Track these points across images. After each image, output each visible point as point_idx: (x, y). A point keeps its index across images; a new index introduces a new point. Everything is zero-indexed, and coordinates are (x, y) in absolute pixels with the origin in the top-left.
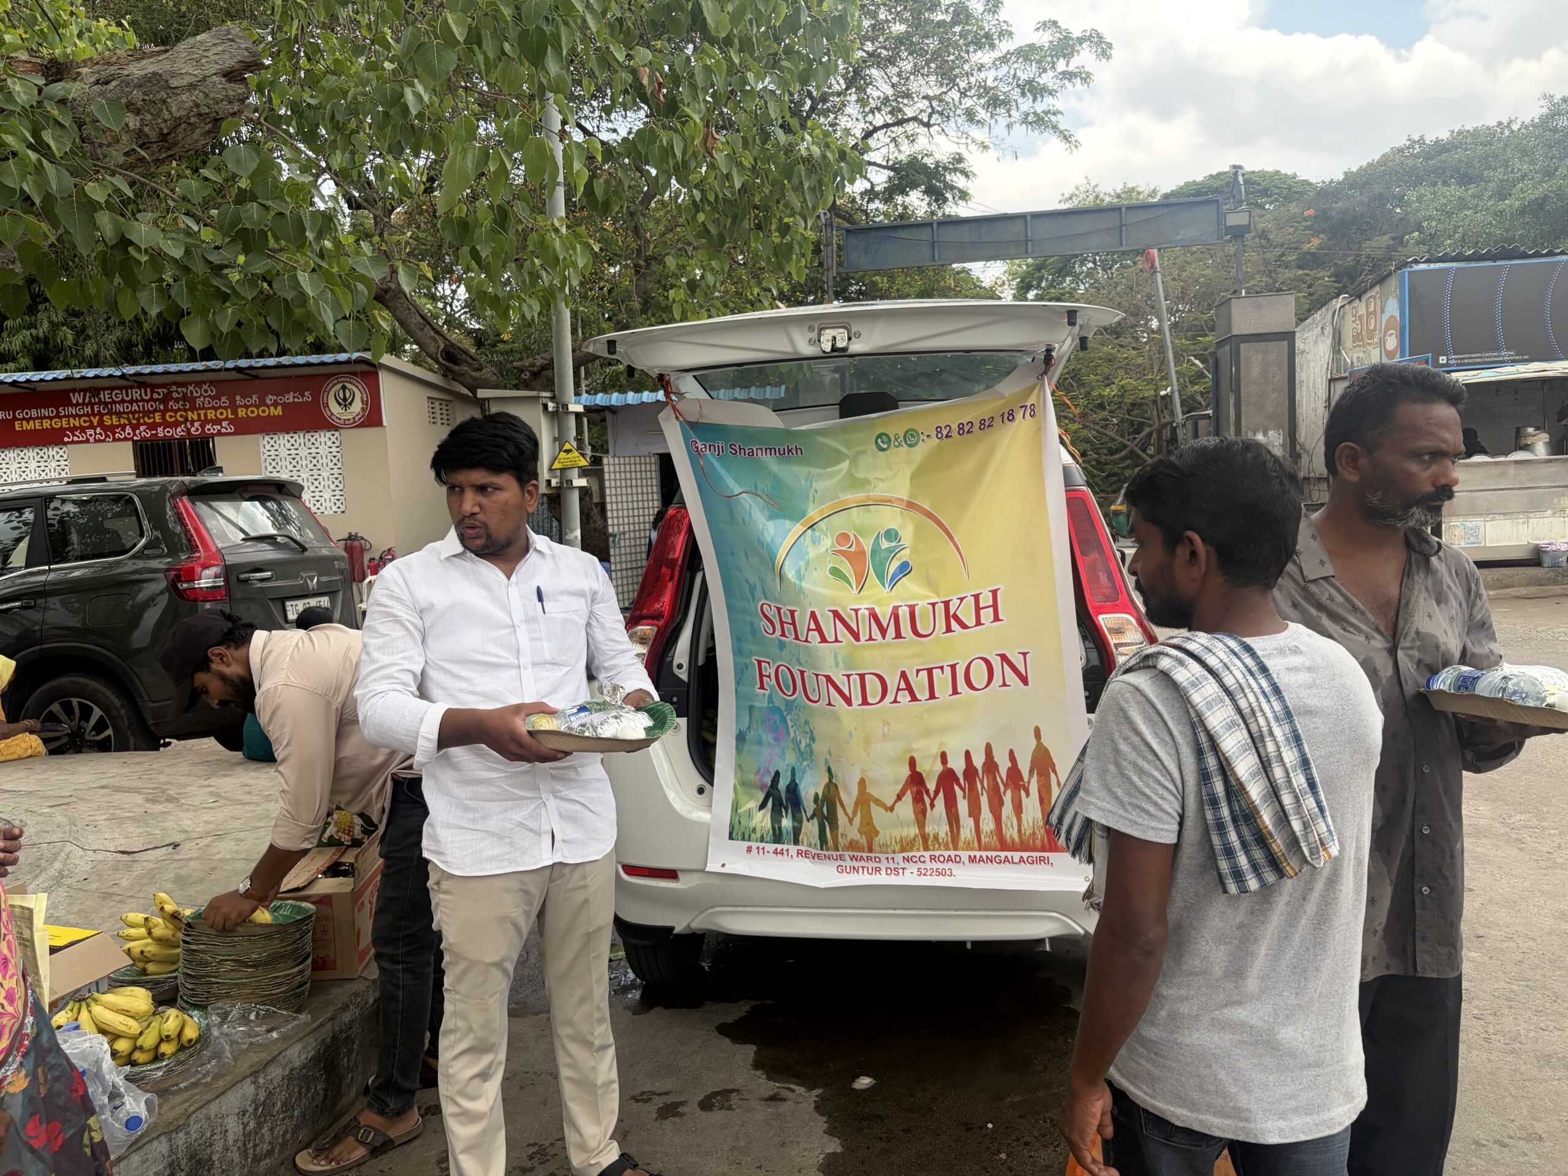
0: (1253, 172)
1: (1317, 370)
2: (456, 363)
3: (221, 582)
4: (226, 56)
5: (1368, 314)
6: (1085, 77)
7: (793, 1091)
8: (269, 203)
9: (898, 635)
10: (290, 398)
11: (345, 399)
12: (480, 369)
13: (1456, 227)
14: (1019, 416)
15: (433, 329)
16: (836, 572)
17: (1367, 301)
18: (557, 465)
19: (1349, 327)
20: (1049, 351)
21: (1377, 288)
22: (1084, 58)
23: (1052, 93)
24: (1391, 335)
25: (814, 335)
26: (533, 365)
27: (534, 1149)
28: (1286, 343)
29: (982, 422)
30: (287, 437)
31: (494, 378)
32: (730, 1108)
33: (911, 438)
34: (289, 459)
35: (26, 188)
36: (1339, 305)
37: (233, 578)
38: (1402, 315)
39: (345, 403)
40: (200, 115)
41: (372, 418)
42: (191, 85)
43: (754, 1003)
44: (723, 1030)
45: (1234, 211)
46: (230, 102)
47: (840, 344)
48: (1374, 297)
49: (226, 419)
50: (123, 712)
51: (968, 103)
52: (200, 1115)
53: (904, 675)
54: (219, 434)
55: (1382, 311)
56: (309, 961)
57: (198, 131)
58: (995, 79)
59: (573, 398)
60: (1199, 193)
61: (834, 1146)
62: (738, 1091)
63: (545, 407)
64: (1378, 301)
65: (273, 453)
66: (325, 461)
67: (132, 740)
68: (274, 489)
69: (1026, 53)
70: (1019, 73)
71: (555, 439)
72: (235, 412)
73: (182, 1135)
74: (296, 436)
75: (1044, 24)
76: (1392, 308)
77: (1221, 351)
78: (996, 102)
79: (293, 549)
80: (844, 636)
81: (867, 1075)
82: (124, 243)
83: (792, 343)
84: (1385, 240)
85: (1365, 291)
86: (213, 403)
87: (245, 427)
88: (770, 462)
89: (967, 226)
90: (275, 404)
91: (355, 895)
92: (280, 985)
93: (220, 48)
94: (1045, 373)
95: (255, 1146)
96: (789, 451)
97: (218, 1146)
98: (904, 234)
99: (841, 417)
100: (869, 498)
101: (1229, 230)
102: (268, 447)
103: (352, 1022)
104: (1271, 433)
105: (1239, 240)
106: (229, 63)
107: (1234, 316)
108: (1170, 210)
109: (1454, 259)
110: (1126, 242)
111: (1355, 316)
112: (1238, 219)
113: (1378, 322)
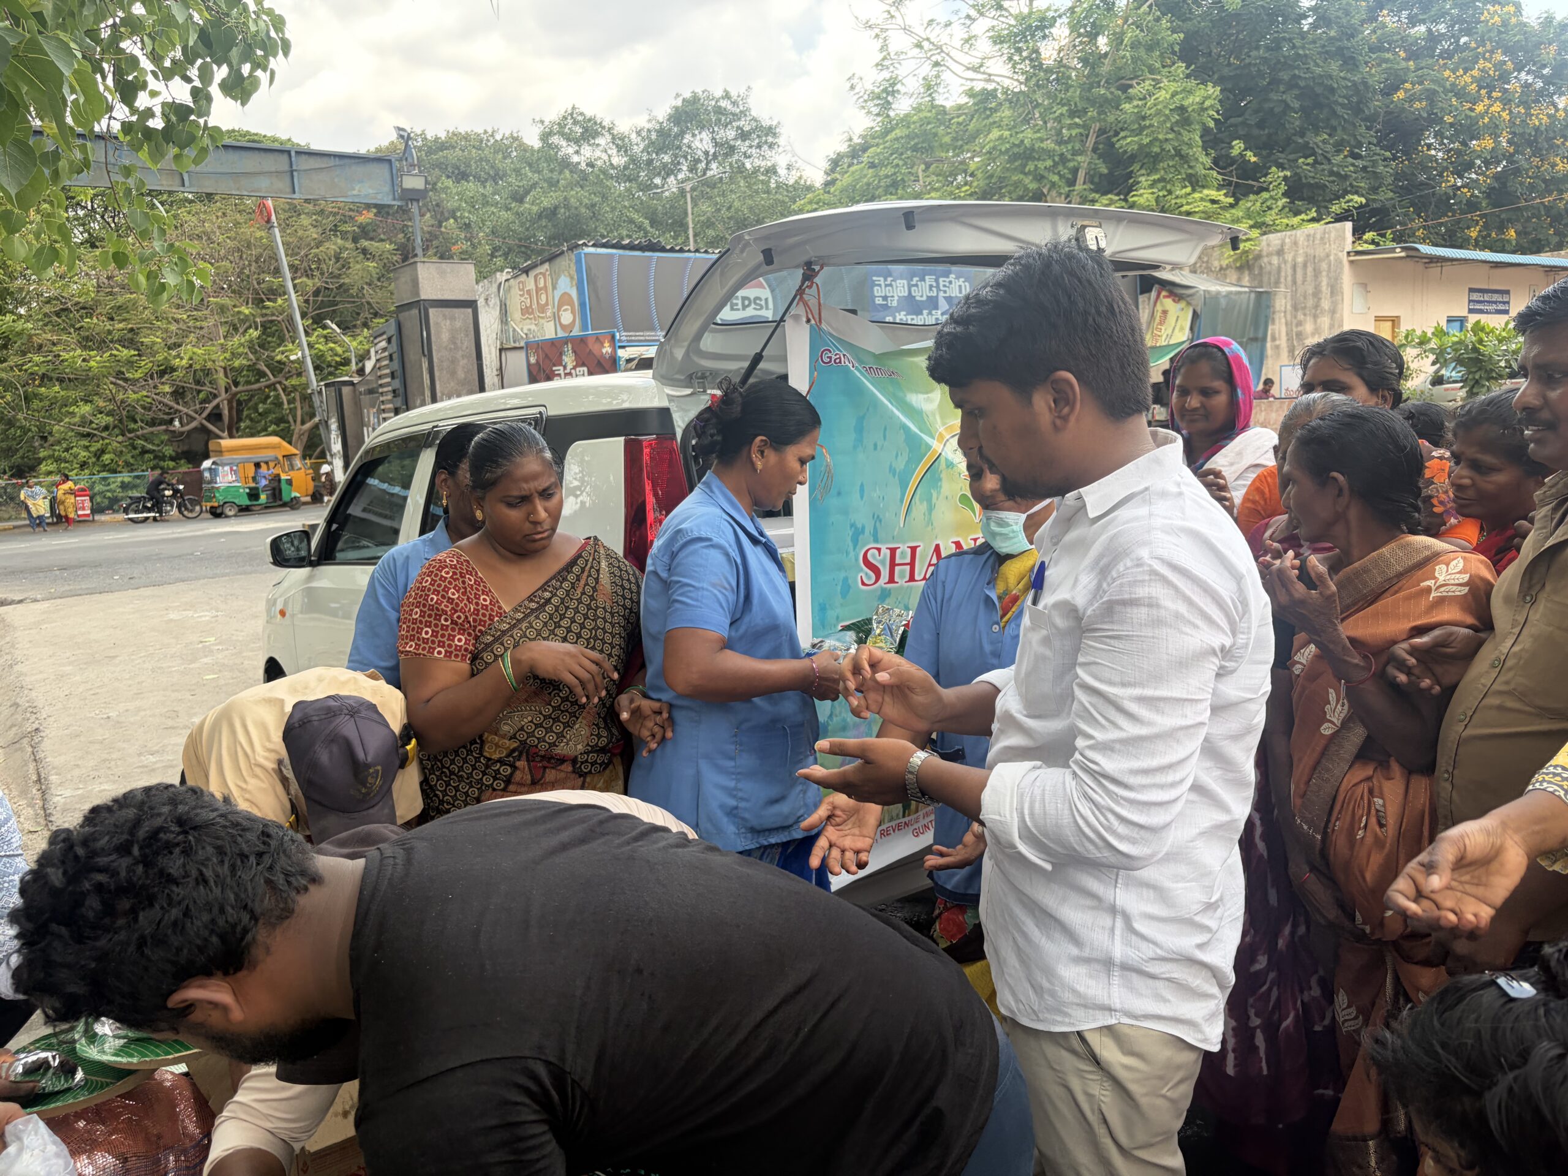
5: (538, 290)
19: (516, 302)
21: (546, 266)
24: (565, 310)
38: (580, 292)
45: (408, 174)
48: (544, 275)
55: (554, 288)
64: (549, 278)
76: (566, 285)
77: (403, 316)
85: (533, 267)
101: (406, 192)
105: (415, 204)
107: (420, 280)
108: (342, 162)
109: (613, 246)
110: (300, 188)
111: (523, 290)
112: (414, 182)
113: (550, 299)
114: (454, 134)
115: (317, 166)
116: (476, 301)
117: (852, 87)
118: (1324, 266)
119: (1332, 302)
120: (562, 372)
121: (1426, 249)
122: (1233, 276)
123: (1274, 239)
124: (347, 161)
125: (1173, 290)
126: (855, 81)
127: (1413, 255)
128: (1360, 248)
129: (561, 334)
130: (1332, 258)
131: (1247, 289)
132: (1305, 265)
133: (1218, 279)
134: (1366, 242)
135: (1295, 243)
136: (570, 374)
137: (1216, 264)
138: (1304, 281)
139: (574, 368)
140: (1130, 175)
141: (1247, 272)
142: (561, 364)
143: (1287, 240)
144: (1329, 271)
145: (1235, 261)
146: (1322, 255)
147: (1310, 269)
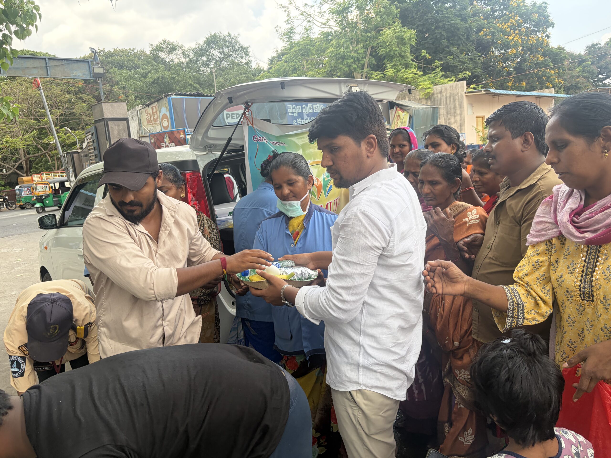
5: (153, 113)
17: (152, 108)
19: (144, 118)
21: (156, 103)
24: (165, 121)
36: (139, 109)
38: (170, 114)
45: (96, 67)
48: (155, 107)
55: (160, 112)
64: (158, 108)
76: (164, 111)
77: (97, 125)
83: (341, 91)
85: (151, 104)
101: (95, 74)
107: (104, 110)
108: (68, 62)
109: (183, 95)
110: (50, 74)
111: (147, 113)
112: (99, 70)
113: (158, 116)
114: (117, 50)
115: (57, 64)
116: (128, 118)
117: (277, 31)
118: (457, 97)
119: (460, 111)
120: (164, 145)
121: (493, 91)
122: (424, 102)
123: (438, 87)
124: (70, 62)
125: (402, 107)
126: (278, 28)
127: (488, 93)
128: (469, 91)
129: (163, 130)
130: (459, 94)
131: (429, 107)
132: (450, 97)
133: (418, 103)
134: (471, 88)
135: (446, 89)
136: (168, 146)
137: (418, 97)
138: (450, 103)
139: (169, 143)
140: (384, 64)
141: (429, 100)
142: (164, 142)
143: (443, 88)
144: (459, 99)
145: (425, 96)
146: (456, 93)
147: (452, 99)
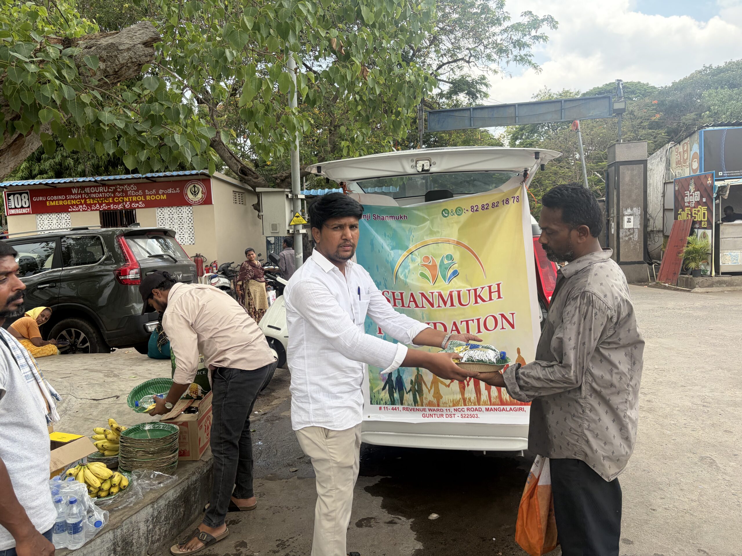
0: (627, 83)
1: (658, 178)
2: (246, 175)
3: (138, 276)
4: (144, 35)
5: (684, 151)
6: (545, 38)
7: (400, 519)
8: (164, 103)
9: (452, 305)
10: (170, 191)
11: (195, 192)
12: (257, 178)
13: (728, 109)
14: (511, 201)
15: (236, 159)
16: (423, 275)
17: (683, 145)
18: (292, 223)
19: (674, 159)
20: (526, 171)
21: (688, 139)
22: (545, 29)
23: (528, 46)
24: (695, 161)
25: (414, 164)
26: (282, 176)
27: (280, 542)
28: (642, 165)
29: (493, 204)
30: (168, 209)
31: (263, 182)
32: (370, 526)
33: (459, 211)
34: (169, 219)
35: (53, 97)
36: (669, 147)
37: (144, 275)
38: (701, 152)
39: (195, 193)
40: (132, 62)
41: (207, 201)
42: (128, 48)
43: (382, 477)
44: (368, 489)
45: (617, 102)
46: (146, 56)
47: (426, 168)
48: (687, 143)
49: (141, 201)
50: (94, 335)
51: (488, 51)
52: (127, 521)
53: (455, 324)
54: (138, 207)
55: (691, 150)
56: (177, 452)
57: (131, 70)
58: (501, 40)
59: (300, 192)
60: (600, 93)
61: (419, 546)
62: (374, 518)
63: (287, 196)
64: (689, 145)
65: (162, 216)
66: (185, 220)
67: (98, 348)
68: (163, 233)
69: (516, 27)
70: (513, 37)
71: (292, 211)
72: (145, 198)
73: (119, 530)
74: (172, 209)
75: (525, 13)
76: (696, 148)
77: (609, 170)
78: (501, 50)
79: (171, 261)
80: (426, 304)
81: (435, 513)
82: (98, 121)
83: (403, 167)
84: (692, 116)
85: (682, 140)
86: (135, 193)
87: (149, 204)
88: (393, 223)
89: (487, 110)
90: (163, 194)
91: (199, 421)
92: (165, 462)
93: (141, 32)
94: (524, 181)
95: (152, 536)
96: (401, 217)
97: (136, 536)
98: (457, 114)
99: (426, 201)
100: (438, 240)
101: (615, 111)
102: (160, 214)
103: (196, 480)
104: (635, 209)
105: (620, 116)
106: (146, 38)
107: (617, 152)
108: (586, 101)
110: (564, 117)
111: (677, 152)
112: (619, 105)
113: (689, 156)
115: (572, 105)
116: (647, 160)
120: (688, 194)
136: (692, 195)
139: (694, 192)
142: (688, 190)
